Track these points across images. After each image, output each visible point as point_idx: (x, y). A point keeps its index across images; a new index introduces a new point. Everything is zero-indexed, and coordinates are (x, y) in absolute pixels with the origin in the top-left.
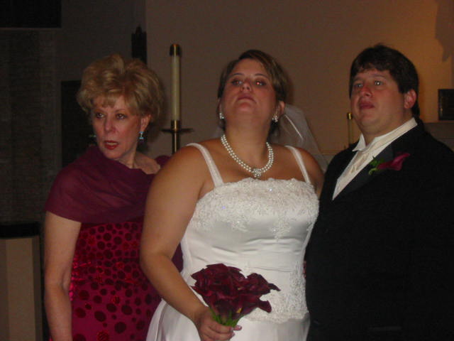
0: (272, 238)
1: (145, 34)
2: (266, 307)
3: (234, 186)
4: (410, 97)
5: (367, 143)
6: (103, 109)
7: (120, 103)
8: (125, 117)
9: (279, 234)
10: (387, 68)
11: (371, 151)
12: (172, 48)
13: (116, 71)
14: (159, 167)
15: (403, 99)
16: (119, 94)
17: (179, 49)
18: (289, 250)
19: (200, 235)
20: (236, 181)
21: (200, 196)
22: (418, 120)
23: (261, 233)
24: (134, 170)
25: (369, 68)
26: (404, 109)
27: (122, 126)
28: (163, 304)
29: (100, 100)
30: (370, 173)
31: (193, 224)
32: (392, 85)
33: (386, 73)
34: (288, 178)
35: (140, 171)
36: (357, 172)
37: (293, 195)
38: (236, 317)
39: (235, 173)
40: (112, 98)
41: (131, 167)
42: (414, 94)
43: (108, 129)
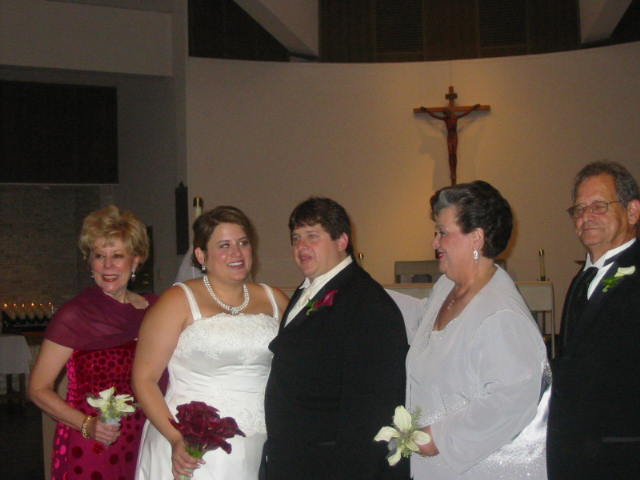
0: (241, 364)
1: (186, 188)
2: (228, 448)
3: (209, 321)
4: (343, 240)
5: (312, 281)
6: (103, 249)
7: (118, 245)
8: (121, 256)
9: (248, 361)
10: (318, 222)
11: (313, 289)
12: (195, 200)
13: (113, 218)
14: (147, 304)
15: (337, 246)
16: (116, 235)
17: (201, 201)
18: (255, 375)
19: (182, 361)
20: (211, 316)
21: (183, 328)
22: (353, 258)
23: (231, 360)
24: (125, 305)
25: (302, 225)
26: (339, 252)
27: (120, 263)
28: (148, 422)
29: (100, 242)
30: (308, 314)
31: (177, 352)
32: (325, 236)
33: (318, 227)
34: (256, 313)
35: (130, 305)
36: (302, 308)
37: (260, 328)
38: (201, 452)
39: (211, 308)
40: (113, 240)
41: (122, 301)
42: (346, 237)
43: (108, 266)
